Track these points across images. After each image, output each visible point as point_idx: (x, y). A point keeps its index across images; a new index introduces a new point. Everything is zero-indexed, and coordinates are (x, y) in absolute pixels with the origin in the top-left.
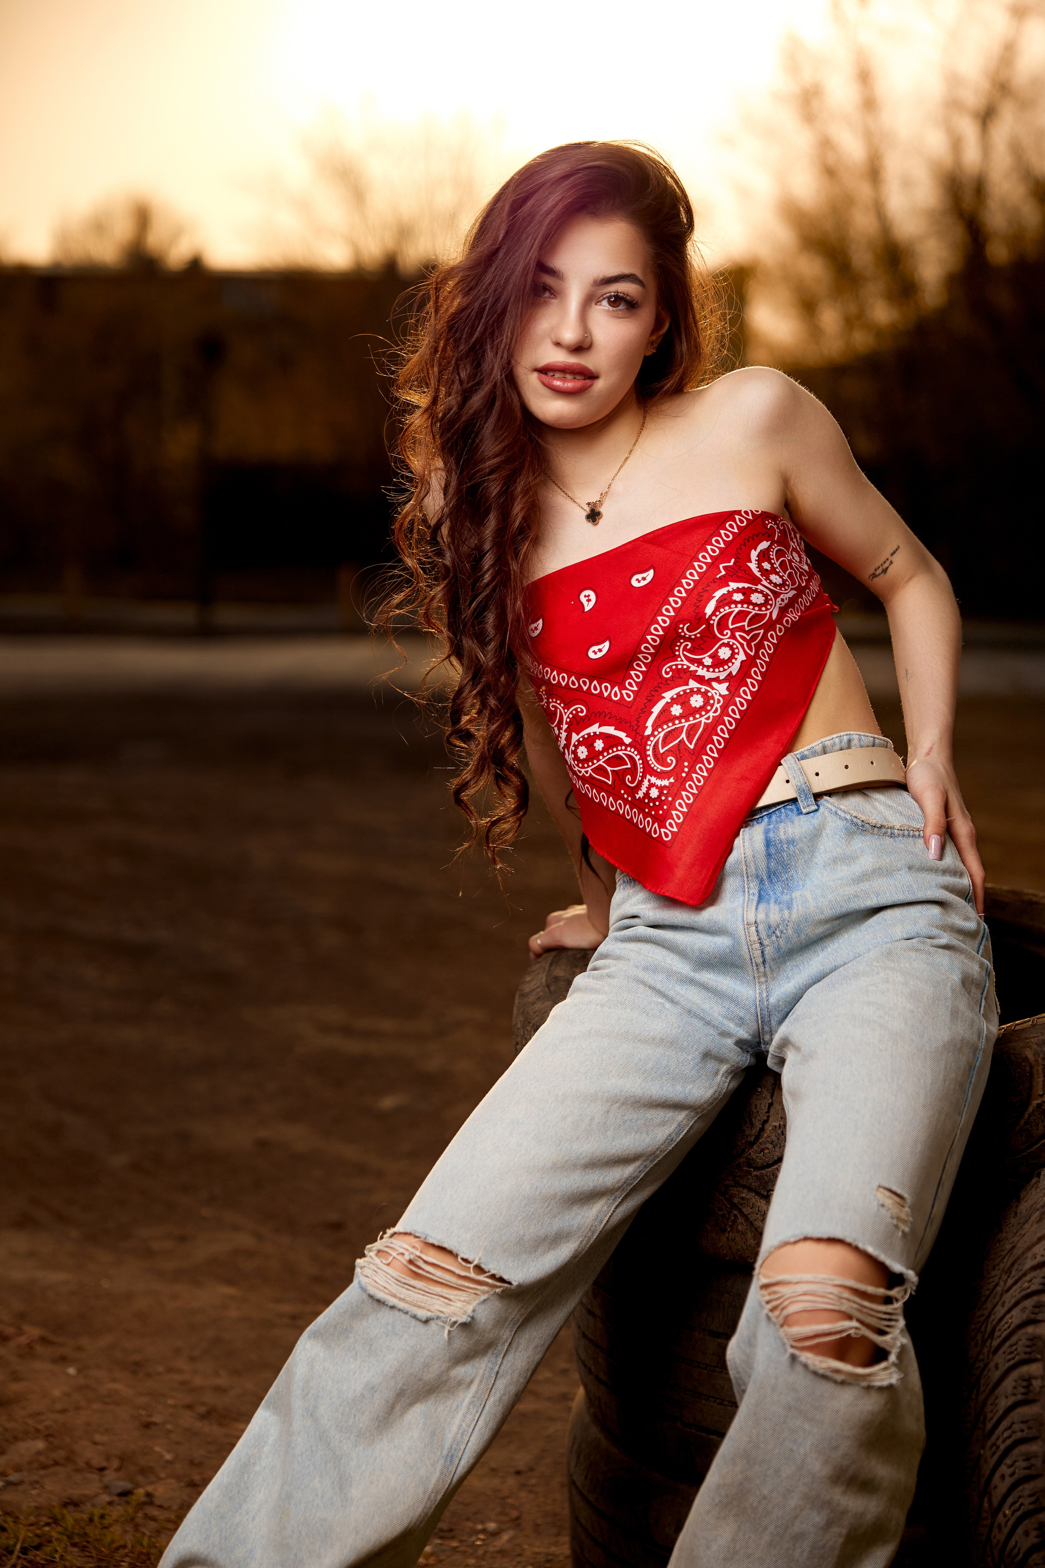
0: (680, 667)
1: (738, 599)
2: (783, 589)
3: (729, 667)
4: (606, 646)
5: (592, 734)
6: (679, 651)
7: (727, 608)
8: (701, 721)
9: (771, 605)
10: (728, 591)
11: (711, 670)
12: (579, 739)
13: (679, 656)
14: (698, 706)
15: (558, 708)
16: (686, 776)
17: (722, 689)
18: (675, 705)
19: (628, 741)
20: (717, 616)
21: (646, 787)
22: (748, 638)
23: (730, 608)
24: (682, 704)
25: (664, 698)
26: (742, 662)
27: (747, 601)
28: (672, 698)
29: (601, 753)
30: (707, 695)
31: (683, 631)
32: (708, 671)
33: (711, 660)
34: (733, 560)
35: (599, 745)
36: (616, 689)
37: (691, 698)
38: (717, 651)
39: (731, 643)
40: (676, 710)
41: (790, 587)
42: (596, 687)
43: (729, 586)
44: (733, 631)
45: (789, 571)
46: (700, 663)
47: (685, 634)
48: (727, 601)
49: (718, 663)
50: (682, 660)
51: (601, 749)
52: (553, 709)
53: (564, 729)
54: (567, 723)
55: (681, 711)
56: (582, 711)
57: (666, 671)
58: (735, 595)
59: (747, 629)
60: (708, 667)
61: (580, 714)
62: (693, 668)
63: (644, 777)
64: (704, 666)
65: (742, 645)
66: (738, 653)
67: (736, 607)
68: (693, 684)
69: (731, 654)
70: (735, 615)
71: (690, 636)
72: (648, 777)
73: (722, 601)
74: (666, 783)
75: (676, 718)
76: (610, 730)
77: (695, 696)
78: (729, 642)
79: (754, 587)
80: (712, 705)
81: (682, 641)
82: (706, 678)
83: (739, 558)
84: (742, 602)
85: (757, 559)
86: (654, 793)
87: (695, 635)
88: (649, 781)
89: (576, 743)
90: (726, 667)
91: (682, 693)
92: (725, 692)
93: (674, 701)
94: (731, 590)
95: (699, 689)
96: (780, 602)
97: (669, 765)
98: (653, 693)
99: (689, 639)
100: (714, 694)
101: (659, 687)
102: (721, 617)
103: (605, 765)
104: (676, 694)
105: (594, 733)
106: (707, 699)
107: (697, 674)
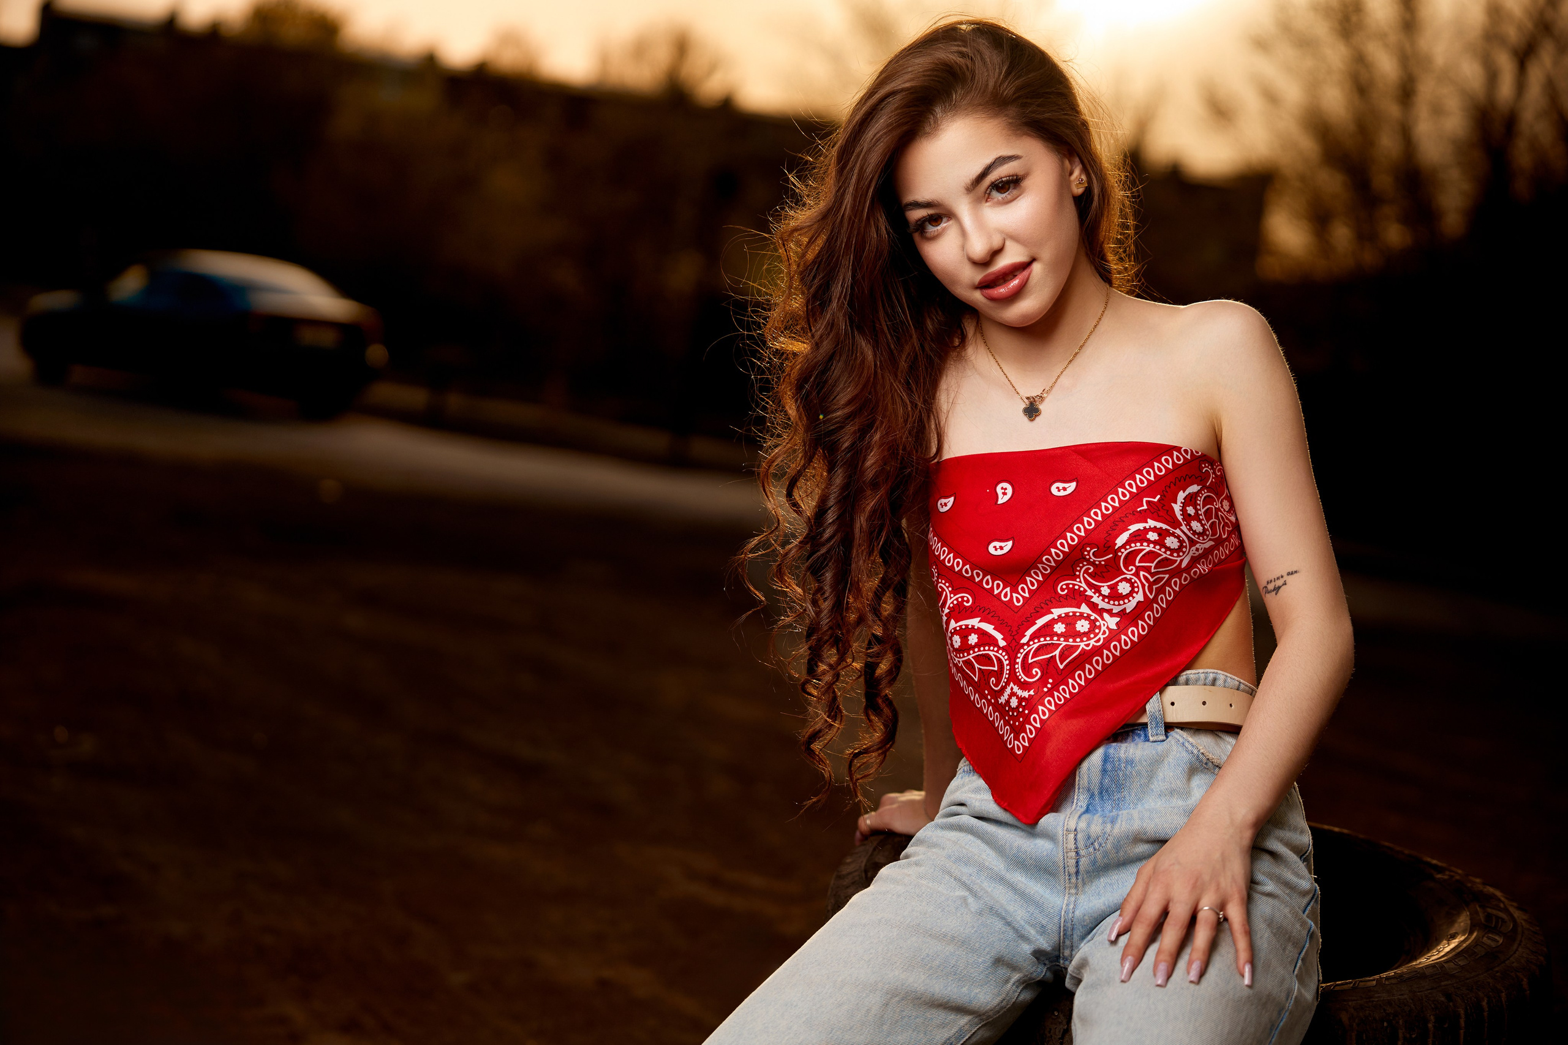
0: (1077, 587)
1: (1152, 539)
2: (1201, 538)
3: (1125, 603)
4: (1008, 545)
5: (970, 627)
6: (1080, 571)
7: (1138, 544)
8: (1079, 645)
9: (1184, 553)
10: (1145, 528)
11: (1106, 600)
12: (956, 627)
13: (1079, 577)
14: (1082, 631)
15: (945, 590)
16: (1049, 691)
17: (1112, 622)
18: (1060, 623)
19: (1002, 643)
20: (1126, 549)
21: (1009, 694)
22: (1152, 580)
23: (1142, 545)
24: (1067, 625)
25: (1052, 612)
26: (1139, 602)
27: (1160, 543)
28: (1060, 616)
29: (972, 647)
30: (1095, 623)
31: (1089, 555)
32: (1103, 600)
33: (1109, 591)
34: (1159, 496)
35: (973, 639)
36: (1008, 589)
37: (1078, 622)
39: (1133, 581)
40: (1059, 628)
41: (1210, 537)
42: (988, 583)
43: (1147, 522)
44: (1138, 569)
45: (1214, 520)
46: (1097, 590)
47: (1090, 558)
48: (1141, 538)
49: (1115, 596)
50: (1080, 582)
51: (973, 644)
52: (940, 590)
53: (945, 613)
54: (949, 608)
55: (1064, 630)
56: (968, 601)
57: (1062, 588)
58: (1150, 533)
59: (1153, 571)
60: (1104, 597)
61: (965, 603)
62: (1089, 593)
63: (1008, 683)
64: (1101, 594)
65: (1143, 586)
66: (1137, 593)
67: (1148, 546)
68: (1085, 609)
69: (1130, 591)
70: (1146, 554)
71: (1095, 561)
72: (1012, 684)
73: (1135, 536)
74: (1026, 694)
75: (1056, 635)
76: (989, 628)
77: (1083, 621)
78: (1132, 578)
79: (1172, 530)
80: (1097, 636)
81: (1085, 563)
82: (1099, 607)
83: (1165, 496)
84: (1155, 543)
85: (1183, 501)
86: (1015, 702)
87: (1100, 562)
88: (1012, 689)
89: (954, 630)
90: (1121, 602)
91: (1071, 614)
92: (1113, 626)
93: (1060, 619)
94: (1148, 527)
95: (1089, 616)
96: (1194, 552)
97: (1034, 677)
98: (1043, 605)
99: (1093, 564)
100: (1102, 625)
101: (1051, 601)
102: (1130, 552)
103: (973, 660)
104: (1065, 613)
105: (973, 626)
106: (1094, 626)
107: (1092, 600)
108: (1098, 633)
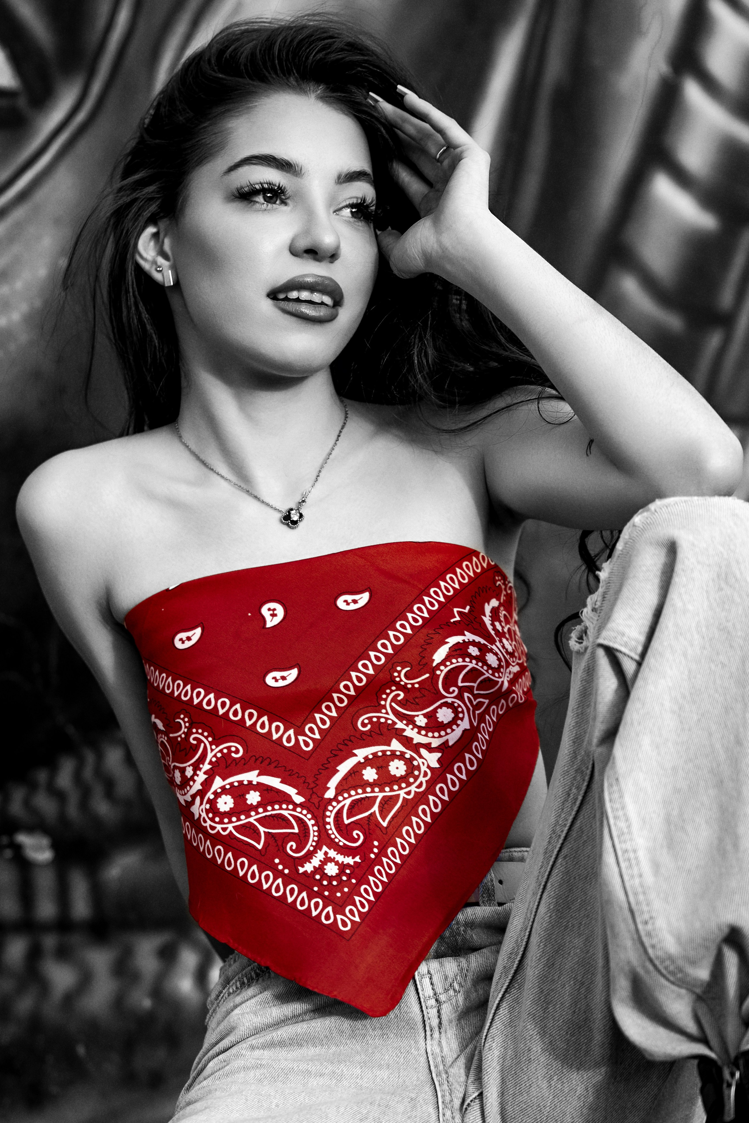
0: (382, 720)
1: (474, 654)
2: (512, 660)
3: (447, 734)
4: (292, 674)
5: (246, 783)
6: (385, 700)
7: (460, 660)
8: (399, 795)
9: (502, 673)
10: (464, 641)
11: (423, 732)
12: (224, 786)
13: (384, 707)
14: (398, 775)
15: (203, 742)
16: (375, 858)
17: (433, 760)
18: (369, 768)
19: (299, 799)
20: (446, 666)
21: (321, 861)
23: (464, 661)
24: (378, 769)
25: (356, 755)
26: (465, 731)
27: (481, 660)
28: (366, 758)
29: (254, 808)
30: (412, 763)
31: (399, 676)
32: (419, 733)
33: (425, 721)
34: (468, 608)
35: (253, 798)
36: (291, 732)
37: (391, 763)
38: (435, 711)
39: (456, 705)
40: (370, 774)
41: (517, 660)
42: (264, 726)
43: (465, 635)
44: (462, 690)
46: (410, 721)
47: (401, 680)
48: (461, 652)
50: (387, 713)
51: (255, 803)
52: (195, 742)
53: (203, 770)
54: (211, 763)
55: (376, 777)
56: (237, 751)
57: (364, 722)
59: (476, 692)
60: (420, 728)
61: (233, 755)
62: (400, 725)
63: (318, 847)
64: (415, 726)
65: (467, 711)
66: (462, 719)
67: (471, 662)
68: (396, 745)
69: (453, 718)
70: (468, 671)
71: (406, 684)
72: (325, 848)
73: (456, 650)
74: (349, 860)
75: (368, 784)
76: (274, 782)
77: (396, 761)
78: (453, 702)
79: (489, 646)
80: (416, 778)
81: (394, 688)
82: (415, 742)
83: (473, 608)
84: (476, 658)
85: (491, 615)
86: (331, 870)
87: (413, 684)
88: (326, 853)
89: (219, 791)
90: (443, 733)
91: (380, 754)
92: (435, 765)
93: (368, 762)
94: (467, 641)
95: (403, 754)
96: (508, 674)
97: (355, 841)
98: (340, 746)
99: (403, 688)
100: (421, 765)
101: (350, 741)
102: (452, 669)
103: (257, 825)
104: (372, 754)
105: (250, 782)
106: (411, 768)
107: (405, 734)
108: (418, 776)
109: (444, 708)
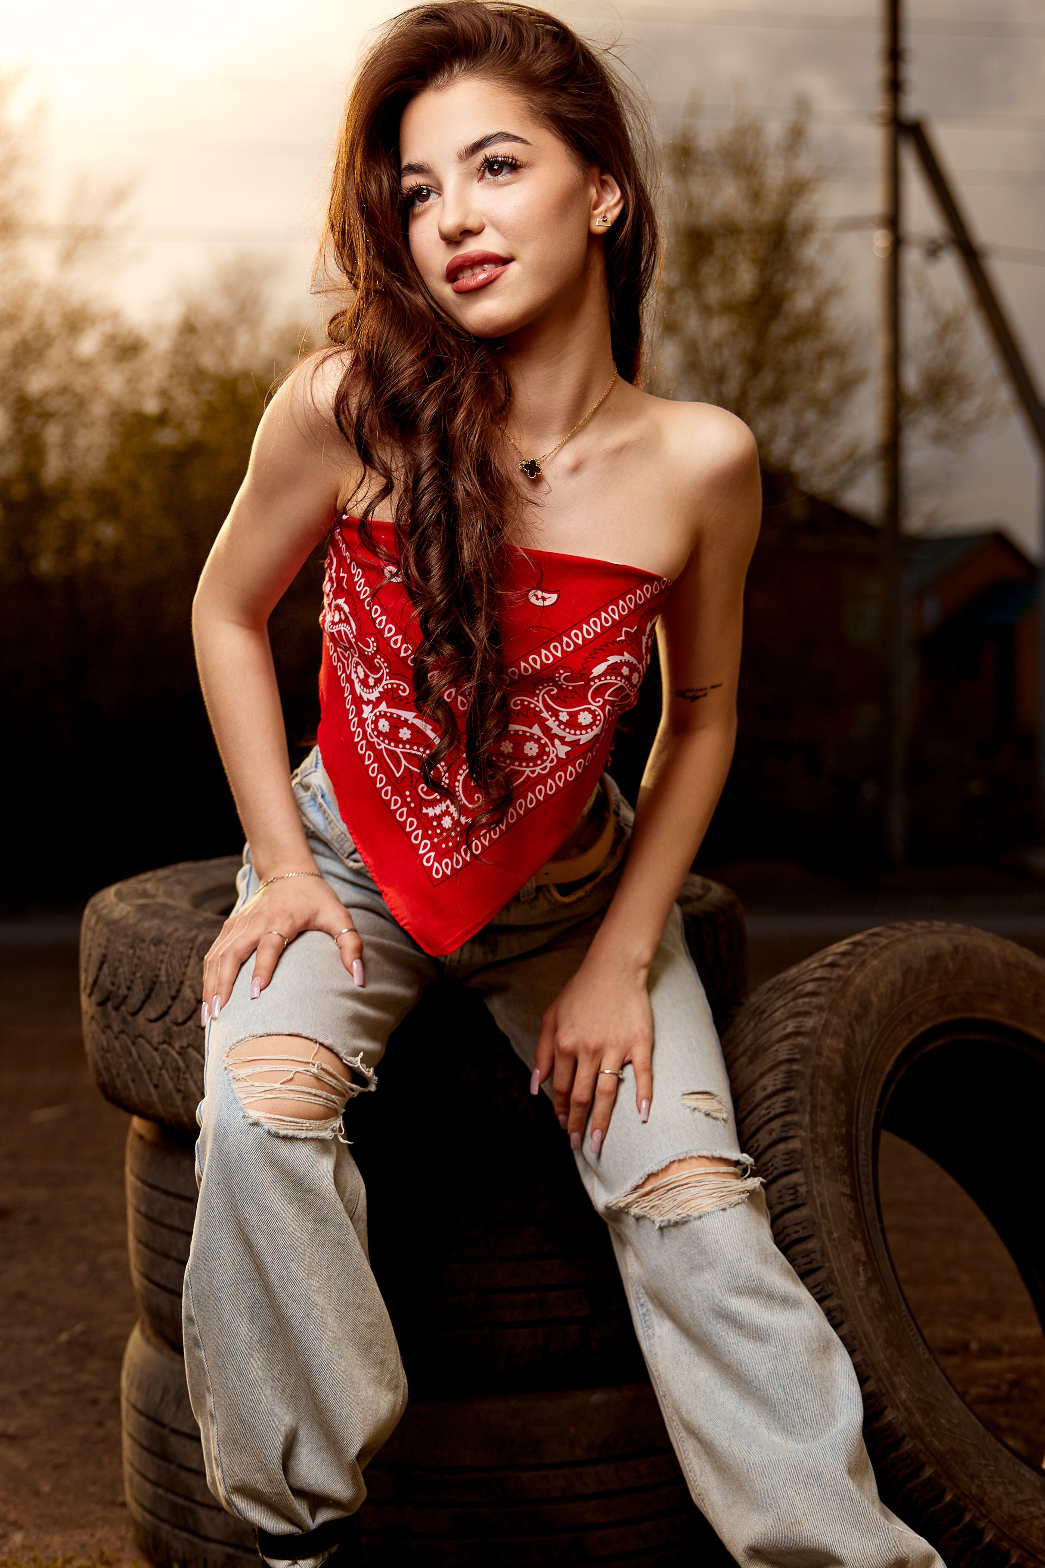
0: (532, 706)
1: (625, 674)
3: (581, 734)
6: (541, 690)
7: (613, 678)
8: (525, 771)
10: (621, 661)
11: (562, 727)
13: (538, 695)
14: (530, 755)
15: (381, 670)
17: (562, 751)
18: (507, 742)
20: (600, 680)
21: (442, 811)
23: (617, 679)
24: (514, 744)
26: (596, 735)
27: (629, 678)
28: (508, 733)
29: (404, 743)
30: (545, 749)
31: (559, 677)
32: (559, 726)
33: (568, 718)
34: (635, 627)
35: (405, 733)
37: (527, 743)
38: (578, 712)
39: (597, 713)
40: (506, 747)
43: (623, 655)
44: (606, 702)
46: (555, 714)
47: (560, 680)
48: (617, 671)
49: (573, 723)
50: (538, 701)
51: (405, 739)
52: (378, 665)
54: (384, 688)
57: (516, 702)
58: (624, 667)
60: (561, 722)
61: (400, 692)
62: (545, 714)
64: (557, 719)
66: (598, 725)
67: (621, 681)
68: (536, 730)
69: (591, 723)
70: (616, 688)
71: (562, 684)
72: (448, 802)
76: (426, 727)
77: (532, 743)
78: (595, 710)
80: (544, 762)
81: (552, 684)
82: (553, 732)
84: (626, 678)
86: (447, 822)
87: (568, 686)
88: (448, 807)
89: (381, 714)
90: (578, 732)
91: (521, 733)
92: (563, 756)
93: (508, 736)
94: (623, 661)
95: (540, 738)
97: (475, 802)
99: (559, 687)
100: (551, 752)
102: (604, 683)
103: (401, 756)
104: (514, 731)
105: (406, 720)
106: (543, 752)
107: (546, 723)
108: (546, 761)
109: (586, 713)
